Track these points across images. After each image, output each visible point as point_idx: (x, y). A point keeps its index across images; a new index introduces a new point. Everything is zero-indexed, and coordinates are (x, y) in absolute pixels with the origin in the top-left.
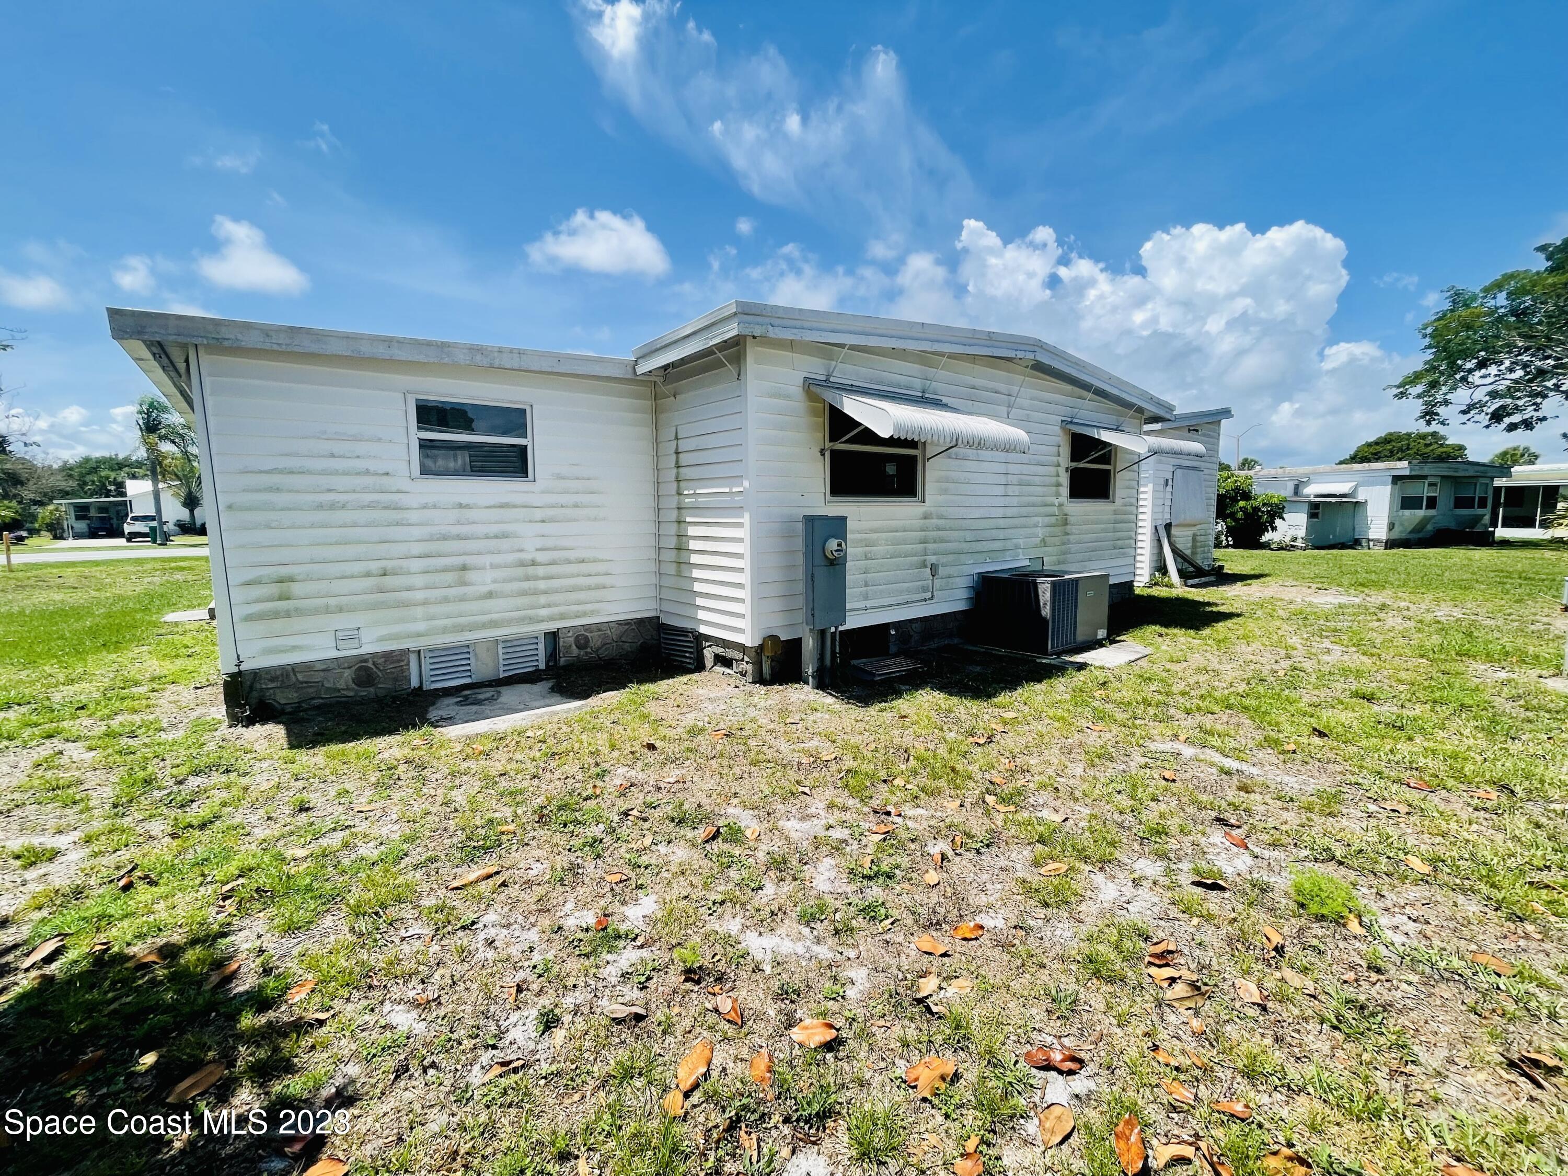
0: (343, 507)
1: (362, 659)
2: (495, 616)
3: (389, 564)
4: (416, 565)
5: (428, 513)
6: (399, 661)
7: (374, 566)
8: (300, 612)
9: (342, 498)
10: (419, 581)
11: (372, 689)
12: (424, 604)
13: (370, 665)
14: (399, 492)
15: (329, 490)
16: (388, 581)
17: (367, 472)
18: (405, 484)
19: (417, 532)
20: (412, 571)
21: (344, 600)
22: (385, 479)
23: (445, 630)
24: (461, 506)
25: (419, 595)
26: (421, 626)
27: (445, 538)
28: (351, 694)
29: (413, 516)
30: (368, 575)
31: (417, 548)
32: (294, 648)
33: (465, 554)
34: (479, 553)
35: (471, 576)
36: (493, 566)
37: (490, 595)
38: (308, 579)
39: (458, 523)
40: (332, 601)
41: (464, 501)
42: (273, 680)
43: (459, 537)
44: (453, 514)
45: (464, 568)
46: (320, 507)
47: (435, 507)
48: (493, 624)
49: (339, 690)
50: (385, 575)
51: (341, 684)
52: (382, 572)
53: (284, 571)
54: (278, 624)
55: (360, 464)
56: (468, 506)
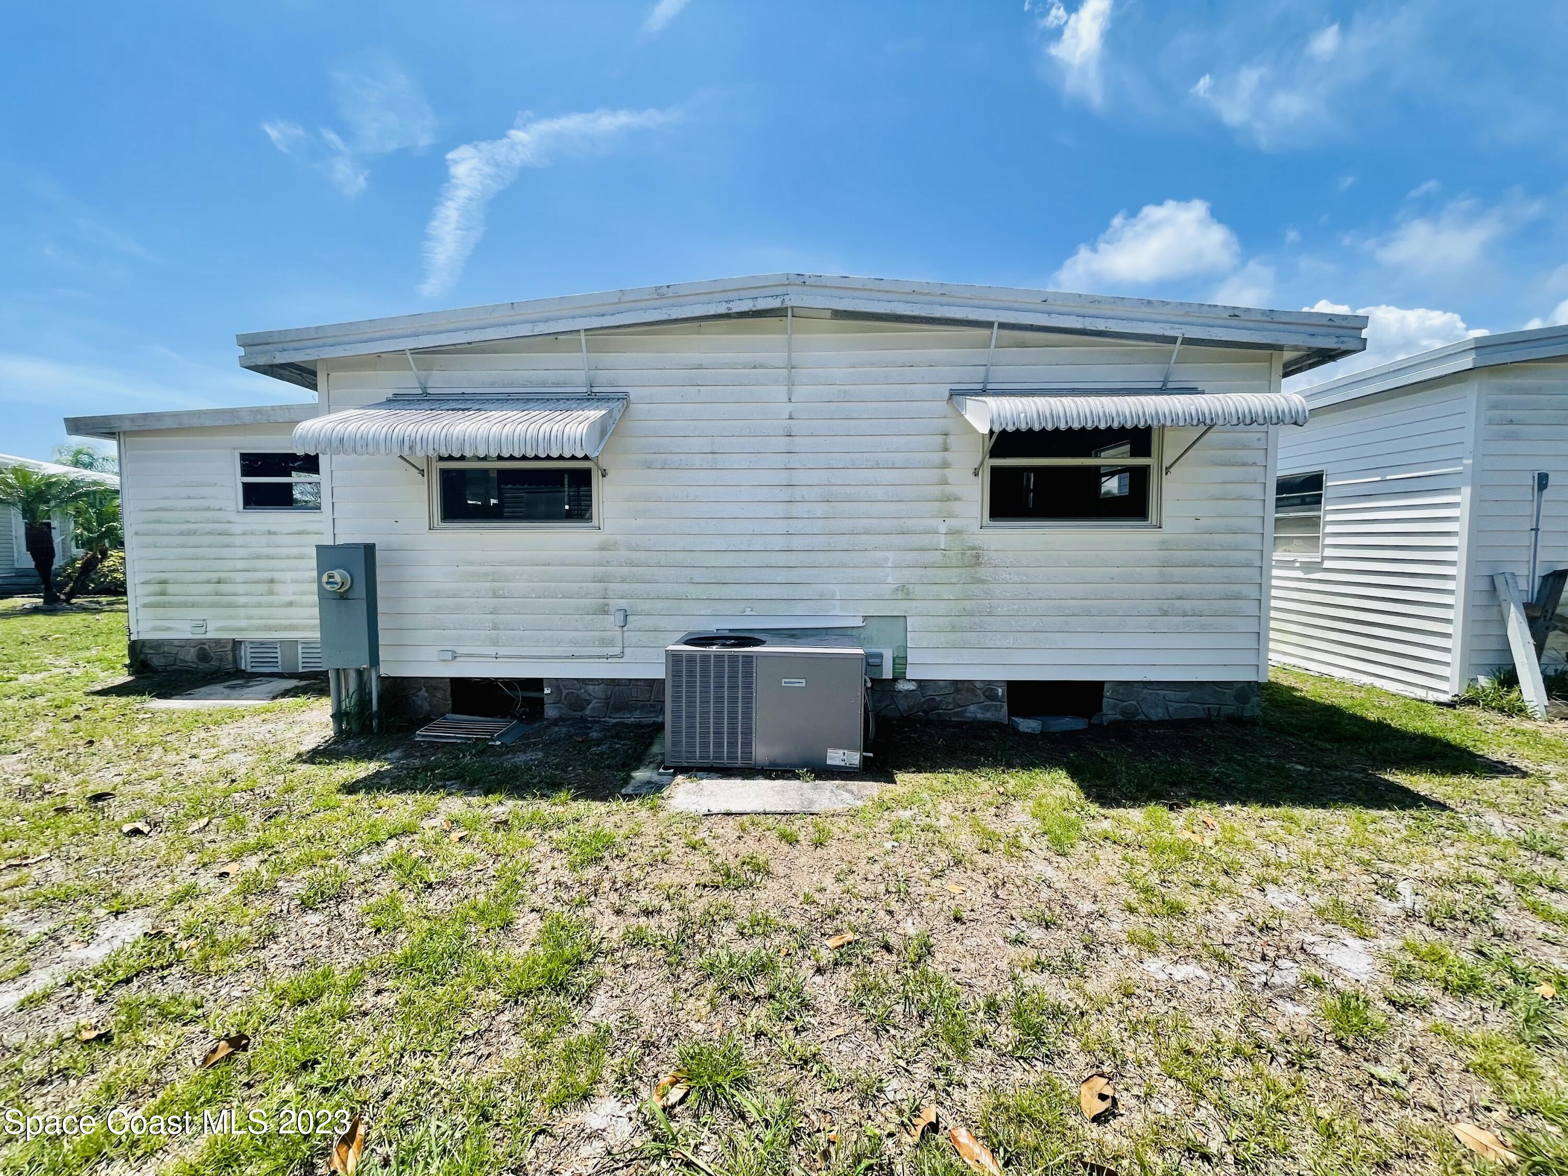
0: (195, 533)
1: (202, 642)
2: (295, 622)
3: (223, 575)
4: (239, 577)
5: (249, 539)
6: (224, 647)
7: (214, 576)
8: (170, 605)
9: (195, 527)
10: (241, 588)
11: (206, 665)
12: (244, 606)
13: (206, 647)
14: (229, 522)
15: (187, 522)
16: (223, 588)
17: (208, 509)
18: (232, 516)
19: (241, 552)
20: (237, 581)
21: (196, 599)
22: (220, 514)
23: (258, 629)
24: (270, 533)
25: (243, 600)
26: (243, 623)
27: (258, 557)
28: (194, 666)
29: (238, 540)
30: (209, 582)
31: (240, 564)
32: (168, 629)
33: (273, 570)
34: (283, 570)
35: (277, 587)
36: (292, 581)
37: (290, 604)
38: (175, 583)
39: (268, 546)
40: (190, 599)
41: (272, 529)
42: (151, 648)
43: (268, 557)
44: (264, 539)
45: (272, 581)
46: (182, 533)
47: (252, 533)
48: (293, 628)
49: (187, 662)
50: (219, 583)
51: (188, 658)
52: (217, 580)
53: (163, 576)
54: (160, 611)
55: (205, 503)
56: (274, 533)
